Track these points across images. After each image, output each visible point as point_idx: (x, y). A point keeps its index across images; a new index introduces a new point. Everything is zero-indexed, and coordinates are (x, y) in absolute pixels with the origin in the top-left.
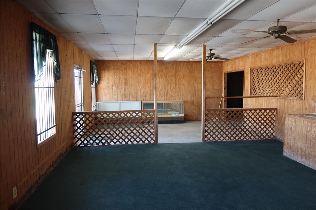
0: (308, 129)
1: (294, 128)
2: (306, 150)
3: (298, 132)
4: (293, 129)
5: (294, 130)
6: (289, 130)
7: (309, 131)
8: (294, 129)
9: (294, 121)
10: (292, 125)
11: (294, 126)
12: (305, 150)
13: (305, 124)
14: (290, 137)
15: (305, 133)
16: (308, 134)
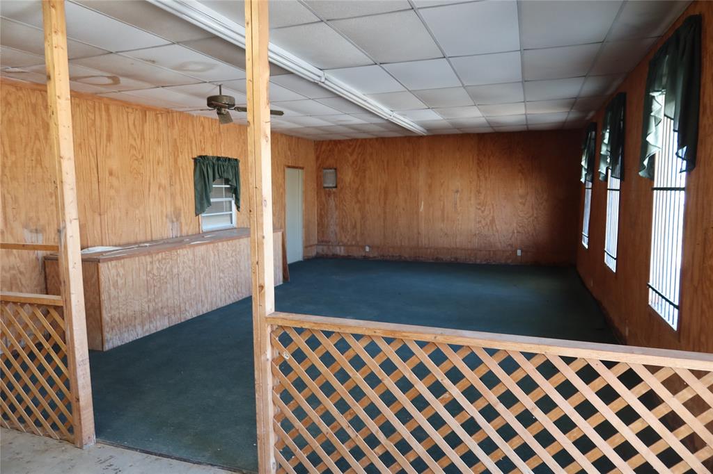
0: (148, 269)
1: (122, 279)
2: (149, 307)
3: (131, 284)
4: (120, 282)
5: (122, 283)
6: (112, 288)
7: (150, 272)
8: (123, 281)
9: (121, 266)
10: (118, 275)
11: (121, 275)
12: (147, 308)
13: (142, 263)
14: (117, 301)
15: (144, 277)
16: (148, 278)
